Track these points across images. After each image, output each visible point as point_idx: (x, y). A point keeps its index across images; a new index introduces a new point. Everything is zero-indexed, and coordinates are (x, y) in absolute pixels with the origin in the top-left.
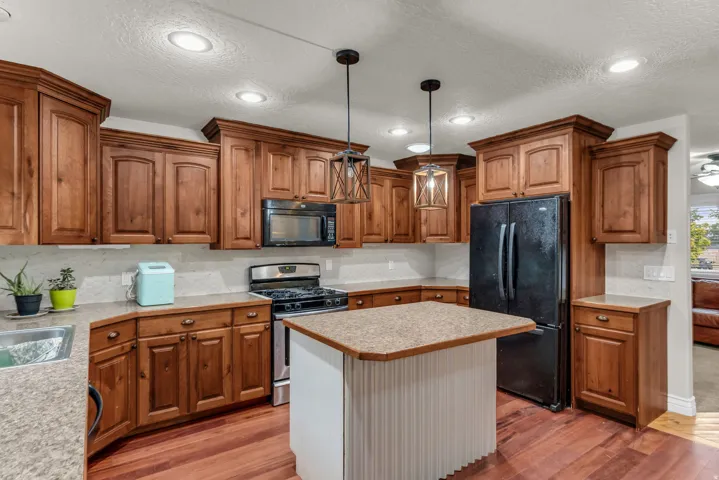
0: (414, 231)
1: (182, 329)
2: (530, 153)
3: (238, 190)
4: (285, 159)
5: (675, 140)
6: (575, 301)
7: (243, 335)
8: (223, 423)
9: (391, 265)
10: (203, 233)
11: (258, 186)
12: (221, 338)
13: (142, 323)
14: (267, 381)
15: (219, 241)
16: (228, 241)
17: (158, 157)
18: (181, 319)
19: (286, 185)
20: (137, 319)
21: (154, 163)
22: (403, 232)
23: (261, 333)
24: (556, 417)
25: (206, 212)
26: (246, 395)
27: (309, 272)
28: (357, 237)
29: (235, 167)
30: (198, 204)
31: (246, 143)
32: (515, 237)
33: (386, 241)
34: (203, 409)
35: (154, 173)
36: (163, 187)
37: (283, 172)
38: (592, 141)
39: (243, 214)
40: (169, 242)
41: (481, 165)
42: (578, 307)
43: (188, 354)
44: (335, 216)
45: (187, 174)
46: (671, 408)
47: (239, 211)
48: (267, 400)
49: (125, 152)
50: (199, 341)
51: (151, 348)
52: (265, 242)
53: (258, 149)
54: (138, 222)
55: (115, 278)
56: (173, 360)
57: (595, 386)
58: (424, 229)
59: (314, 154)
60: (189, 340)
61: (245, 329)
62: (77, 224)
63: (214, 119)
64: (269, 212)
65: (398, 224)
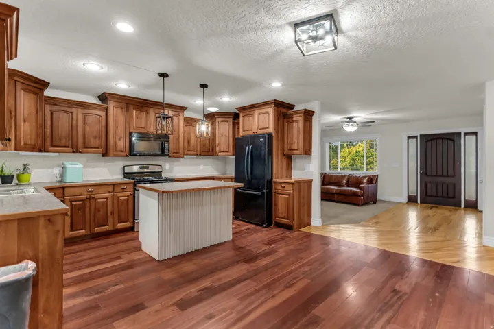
0: (213, 150)
1: (86, 193)
2: (259, 114)
3: (116, 128)
4: (142, 113)
5: (314, 112)
6: (274, 179)
7: (118, 197)
8: (109, 238)
9: (202, 167)
10: (98, 148)
11: (127, 126)
12: (107, 198)
13: (66, 190)
14: (131, 219)
15: (106, 152)
16: (111, 152)
17: (74, 110)
18: (86, 189)
19: (143, 126)
20: (64, 188)
21: (72, 113)
22: (206, 150)
23: (128, 196)
24: (264, 229)
25: (100, 137)
26: (120, 226)
27: (157, 169)
28: (181, 151)
29: (115, 116)
30: (95, 134)
31: (121, 105)
32: (252, 151)
33: (197, 154)
34: (98, 231)
35: (72, 118)
36: (77, 126)
37: (141, 119)
38: (284, 111)
39: (120, 140)
40: (80, 152)
41: (241, 119)
42: (275, 182)
43: (90, 206)
44: (169, 141)
45: (90, 119)
46: (313, 224)
47: (117, 138)
48: (132, 229)
49: (56, 108)
50: (96, 199)
51: (71, 201)
52: (132, 153)
53: (128, 108)
54: (63, 142)
55: (50, 170)
56: (82, 208)
57: (280, 215)
58: (217, 149)
59: (157, 110)
60: (90, 199)
61: (120, 194)
62: (33, 143)
63: (104, 93)
64: (134, 139)
65: (204, 146)
